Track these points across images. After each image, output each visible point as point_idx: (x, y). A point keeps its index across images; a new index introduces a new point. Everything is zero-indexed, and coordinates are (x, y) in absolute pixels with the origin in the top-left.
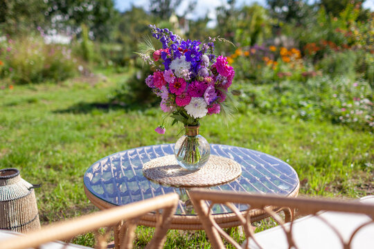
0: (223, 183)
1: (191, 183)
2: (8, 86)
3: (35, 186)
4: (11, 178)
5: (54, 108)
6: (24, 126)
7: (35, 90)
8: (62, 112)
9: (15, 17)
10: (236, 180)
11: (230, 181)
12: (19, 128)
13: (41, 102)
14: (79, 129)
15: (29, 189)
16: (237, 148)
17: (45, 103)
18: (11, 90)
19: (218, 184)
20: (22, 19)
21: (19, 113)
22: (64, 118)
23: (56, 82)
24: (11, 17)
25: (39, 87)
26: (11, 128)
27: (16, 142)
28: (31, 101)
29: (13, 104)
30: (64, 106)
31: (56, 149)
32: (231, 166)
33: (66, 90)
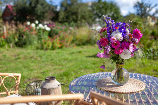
0: (131, 93)
1: (114, 91)
2: (74, 46)
3: (61, 85)
4: (52, 80)
5: (88, 55)
6: (74, 61)
7: (83, 48)
8: (90, 57)
9: (81, 20)
10: (140, 92)
11: (135, 92)
12: (72, 62)
13: (83, 53)
14: (94, 64)
15: (58, 85)
16: (151, 77)
17: (85, 53)
18: (74, 48)
19: (128, 93)
20: (83, 21)
21: (74, 56)
22: (90, 59)
23: (92, 45)
24: (79, 20)
25: (85, 47)
26: (69, 62)
27: (68, 67)
28: (80, 52)
29: (73, 53)
30: (91, 54)
31: (82, 71)
32: (140, 85)
33: (95, 48)
